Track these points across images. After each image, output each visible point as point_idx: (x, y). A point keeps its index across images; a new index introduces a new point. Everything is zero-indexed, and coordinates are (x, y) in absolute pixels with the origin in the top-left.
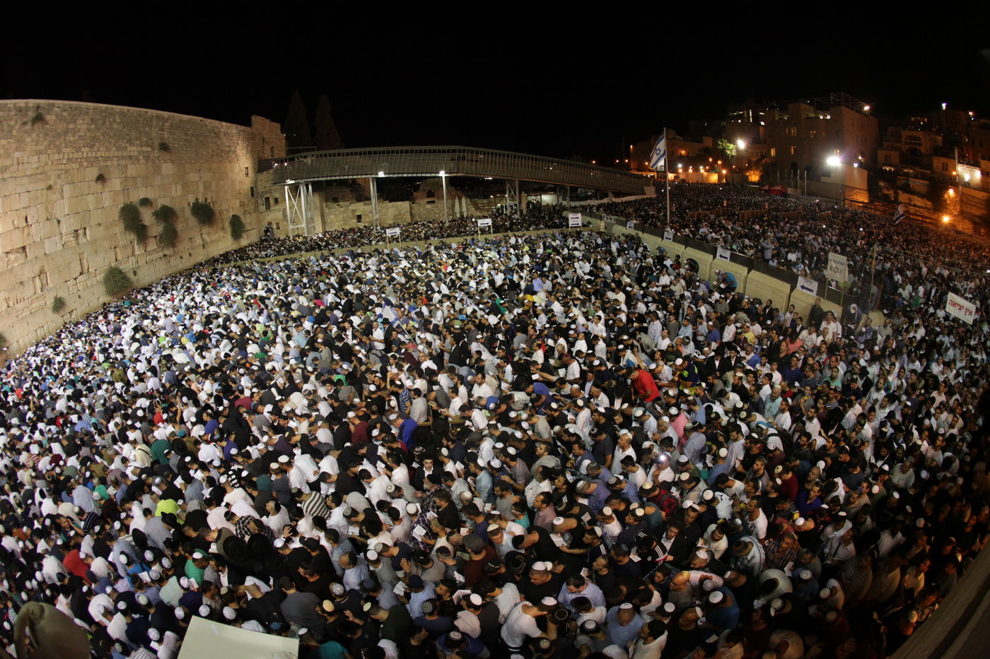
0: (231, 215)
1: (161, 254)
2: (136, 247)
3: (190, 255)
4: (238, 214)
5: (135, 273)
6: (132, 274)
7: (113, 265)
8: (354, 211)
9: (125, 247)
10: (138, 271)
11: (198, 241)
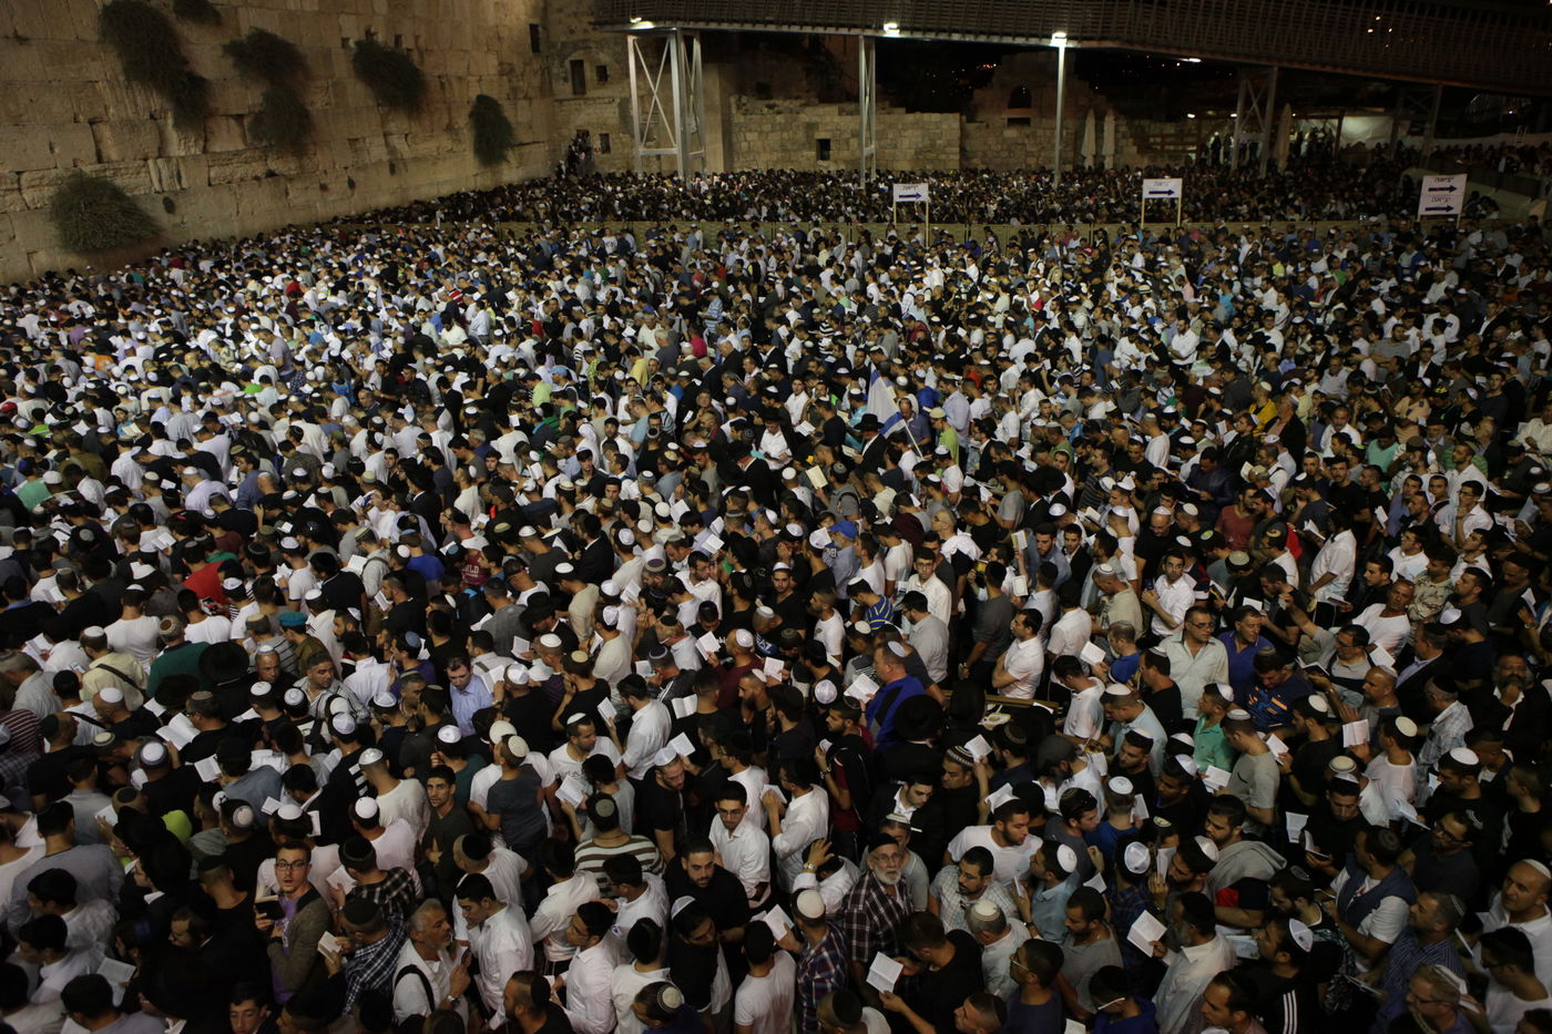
0: (474, 93)
1: (259, 169)
2: (173, 135)
3: (352, 184)
4: (494, 94)
5: (170, 206)
6: (160, 206)
7: (89, 168)
8: (811, 127)
9: (132, 126)
10: (180, 202)
11: (377, 151)
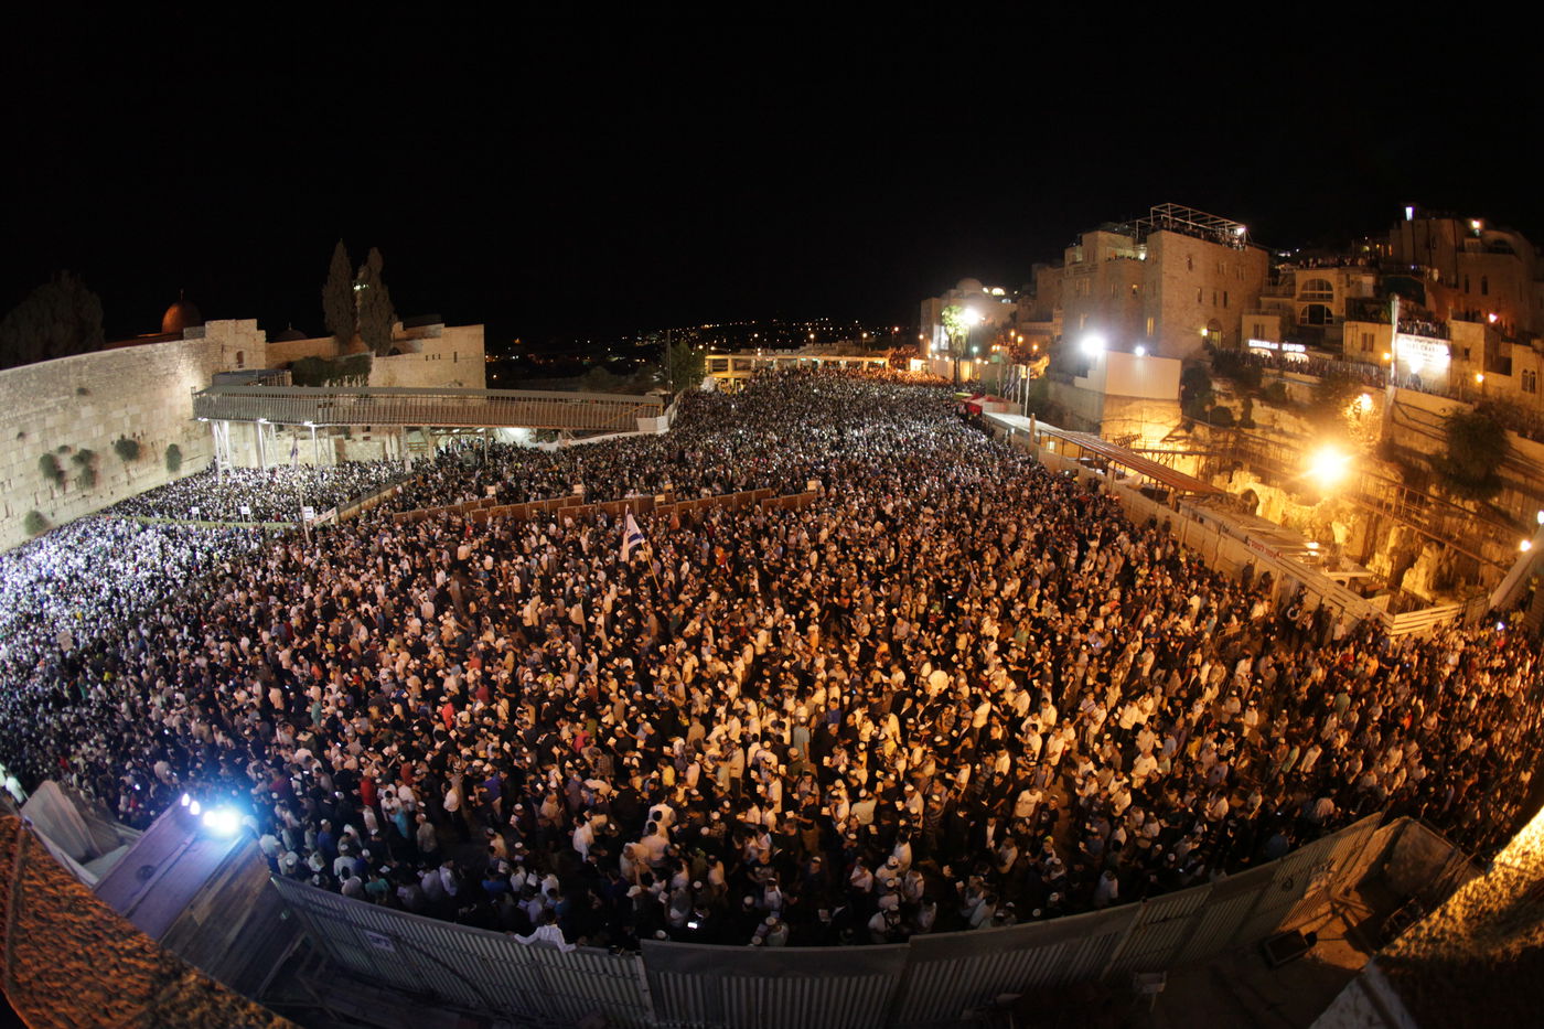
0: (167, 446)
2: (56, 491)
3: (112, 493)
4: (178, 443)
6: (50, 516)
7: (33, 509)
9: (44, 492)
11: (124, 478)
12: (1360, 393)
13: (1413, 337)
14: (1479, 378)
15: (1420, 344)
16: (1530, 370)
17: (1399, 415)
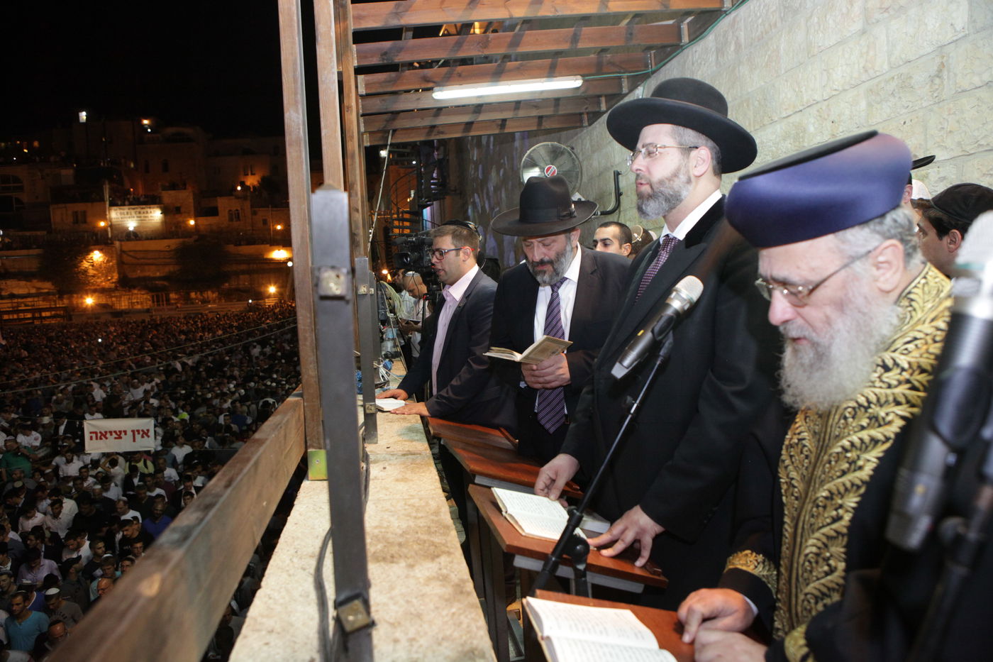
12: (92, 251)
13: (126, 207)
14: (192, 222)
15: (133, 212)
16: (234, 209)
17: (126, 258)
